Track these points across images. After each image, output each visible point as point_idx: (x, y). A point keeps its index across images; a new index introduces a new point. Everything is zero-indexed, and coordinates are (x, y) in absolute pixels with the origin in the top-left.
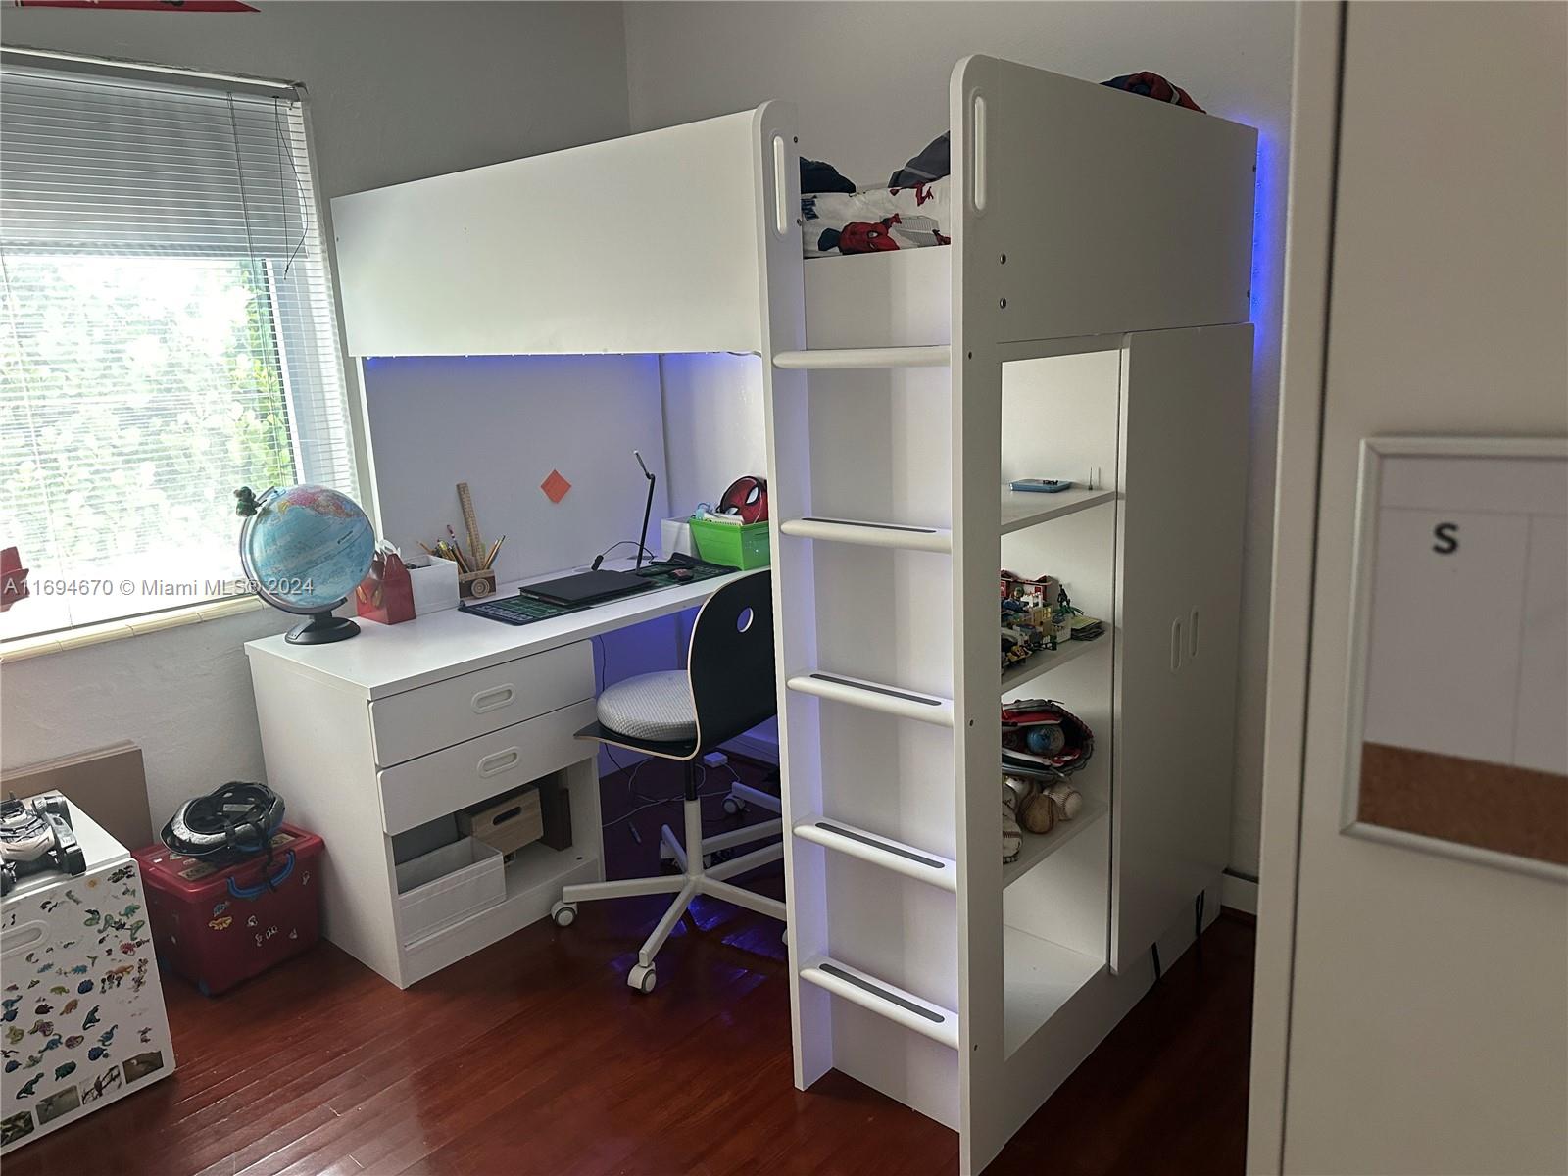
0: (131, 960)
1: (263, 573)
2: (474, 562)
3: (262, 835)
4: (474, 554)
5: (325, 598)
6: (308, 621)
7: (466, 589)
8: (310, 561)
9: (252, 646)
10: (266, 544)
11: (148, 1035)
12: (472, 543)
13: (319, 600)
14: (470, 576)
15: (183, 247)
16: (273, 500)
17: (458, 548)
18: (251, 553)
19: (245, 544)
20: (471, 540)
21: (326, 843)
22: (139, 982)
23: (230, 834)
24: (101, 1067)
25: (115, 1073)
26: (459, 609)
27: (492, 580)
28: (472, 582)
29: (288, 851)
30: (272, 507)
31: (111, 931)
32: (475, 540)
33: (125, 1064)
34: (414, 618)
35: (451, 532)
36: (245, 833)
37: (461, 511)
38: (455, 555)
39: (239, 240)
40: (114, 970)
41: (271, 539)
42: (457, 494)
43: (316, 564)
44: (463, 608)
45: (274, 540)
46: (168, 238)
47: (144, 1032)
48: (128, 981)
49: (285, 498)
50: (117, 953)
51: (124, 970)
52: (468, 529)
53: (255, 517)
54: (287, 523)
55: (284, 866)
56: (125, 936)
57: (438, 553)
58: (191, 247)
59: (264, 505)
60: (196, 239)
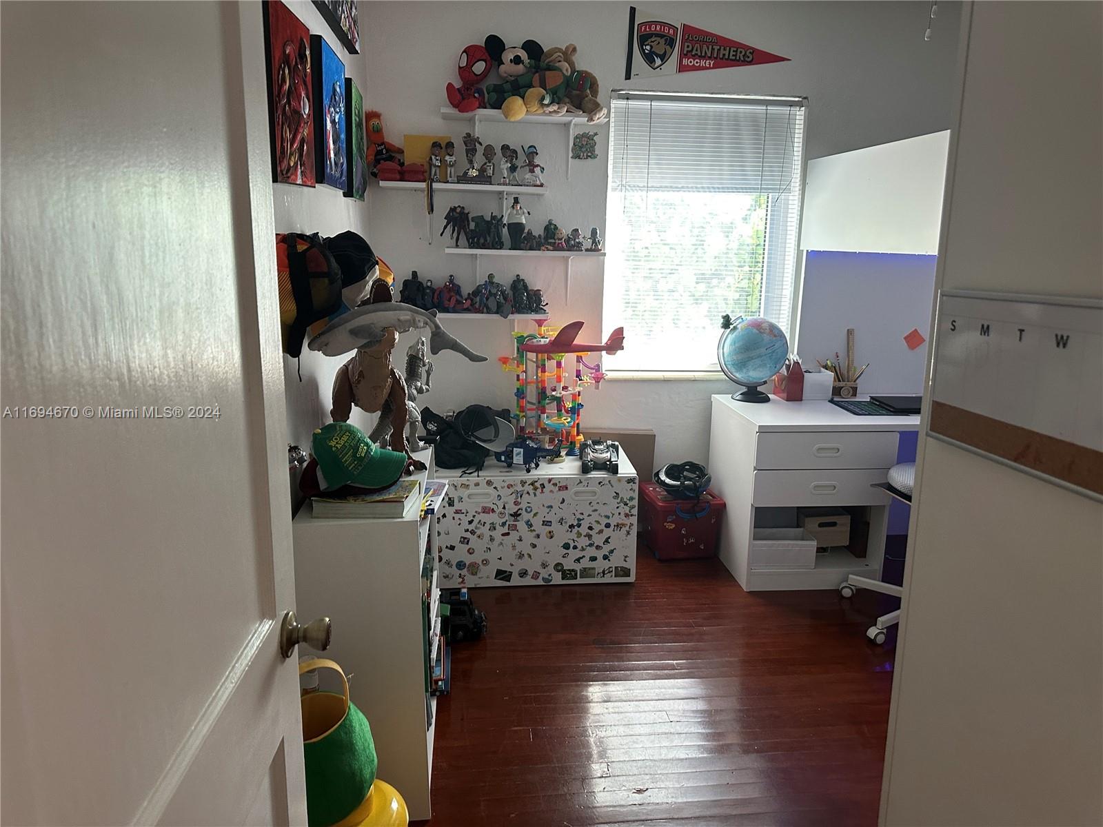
0: (627, 521)
1: (726, 360)
2: (846, 376)
3: (697, 490)
4: (848, 372)
5: (754, 378)
6: (744, 389)
7: (837, 391)
8: (749, 357)
9: (715, 397)
10: (731, 345)
11: (627, 559)
12: (848, 366)
13: (751, 379)
14: (842, 384)
15: (728, 188)
16: (740, 323)
17: (839, 367)
18: (723, 349)
19: (721, 344)
20: (848, 363)
21: (727, 505)
22: (628, 533)
23: (682, 483)
24: (606, 565)
25: (611, 569)
26: (829, 401)
27: (855, 390)
28: (842, 387)
29: (708, 502)
30: (738, 326)
31: (622, 505)
32: (850, 364)
33: (616, 567)
34: (801, 400)
35: (838, 357)
36: (688, 485)
37: (846, 346)
38: (835, 369)
39: (757, 184)
40: (620, 523)
41: (734, 342)
42: (846, 335)
43: (753, 359)
44: (831, 401)
45: (735, 344)
46: (721, 184)
47: (626, 557)
48: (624, 530)
49: (746, 322)
50: (622, 516)
51: (624, 525)
52: (848, 356)
53: (729, 330)
54: (742, 335)
55: (704, 509)
56: (627, 509)
57: (826, 367)
58: (732, 188)
59: (734, 325)
60: (736, 184)
